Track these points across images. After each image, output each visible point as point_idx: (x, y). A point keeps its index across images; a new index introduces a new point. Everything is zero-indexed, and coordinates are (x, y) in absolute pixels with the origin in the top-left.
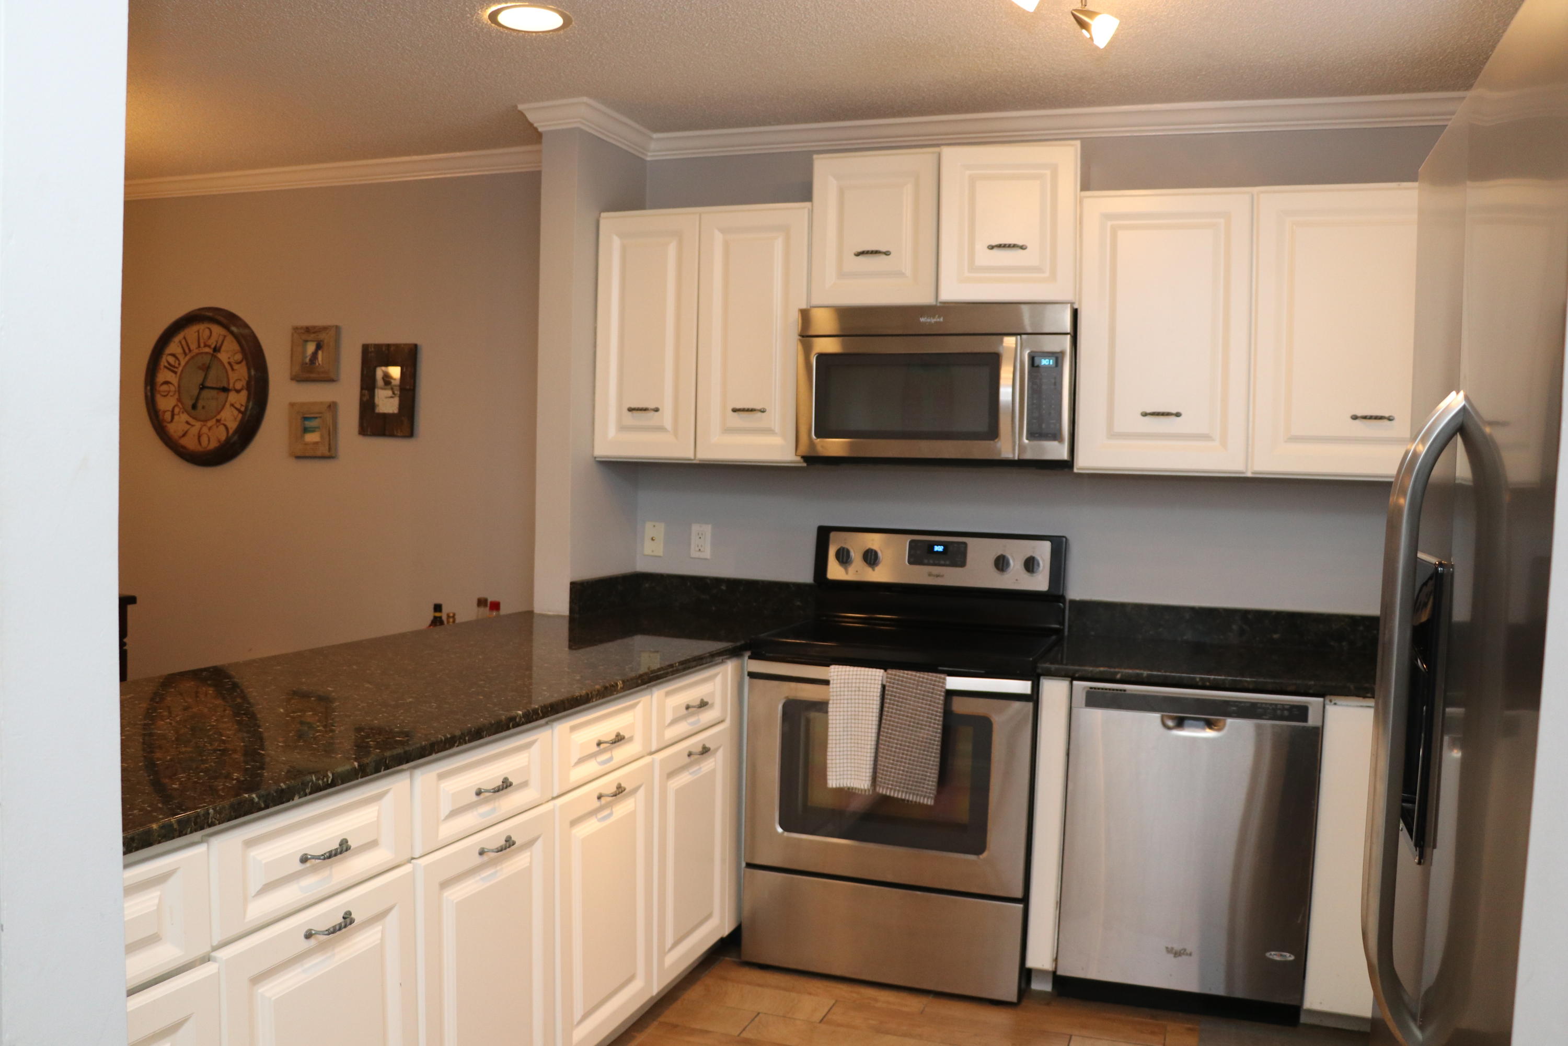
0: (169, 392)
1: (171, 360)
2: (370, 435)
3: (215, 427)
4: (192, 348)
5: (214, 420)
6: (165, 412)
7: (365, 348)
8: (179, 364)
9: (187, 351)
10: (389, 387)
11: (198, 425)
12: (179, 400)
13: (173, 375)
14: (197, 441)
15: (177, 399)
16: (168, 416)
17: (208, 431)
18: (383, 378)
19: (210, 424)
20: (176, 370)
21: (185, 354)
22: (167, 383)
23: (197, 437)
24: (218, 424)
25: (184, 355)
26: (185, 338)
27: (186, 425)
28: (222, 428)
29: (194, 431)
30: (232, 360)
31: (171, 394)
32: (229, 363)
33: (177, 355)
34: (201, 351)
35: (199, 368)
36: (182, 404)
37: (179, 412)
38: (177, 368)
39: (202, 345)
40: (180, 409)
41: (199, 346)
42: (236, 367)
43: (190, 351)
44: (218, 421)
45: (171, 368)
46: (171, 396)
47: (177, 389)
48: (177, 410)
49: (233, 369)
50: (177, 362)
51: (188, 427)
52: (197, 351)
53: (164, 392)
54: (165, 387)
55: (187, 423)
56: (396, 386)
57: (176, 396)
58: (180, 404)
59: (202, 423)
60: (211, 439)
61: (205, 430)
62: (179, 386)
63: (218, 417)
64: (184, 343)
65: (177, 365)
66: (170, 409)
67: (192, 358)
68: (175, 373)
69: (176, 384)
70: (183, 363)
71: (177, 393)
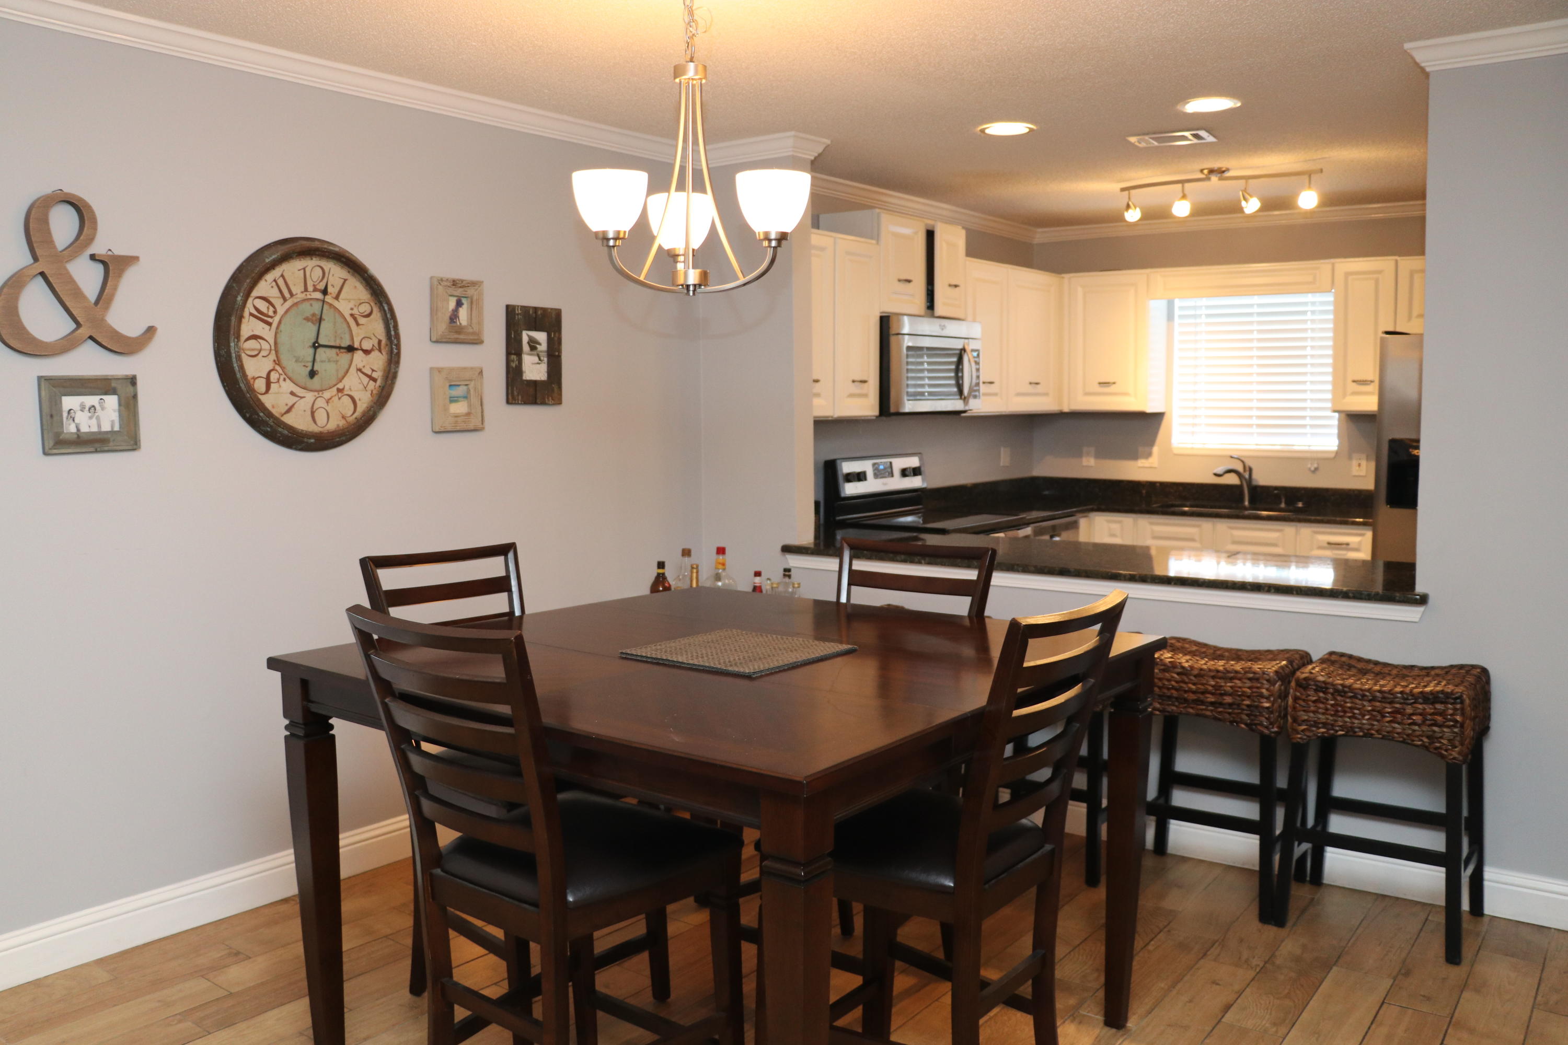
0: (260, 351)
1: (262, 306)
2: (521, 404)
3: (336, 398)
4: (294, 291)
5: (335, 389)
6: (254, 379)
7: (510, 310)
8: (275, 312)
9: (287, 295)
10: (535, 352)
11: (310, 396)
12: (278, 362)
13: (267, 327)
14: (310, 418)
15: (274, 361)
16: (260, 385)
17: (326, 404)
18: (528, 343)
19: (327, 395)
20: (269, 320)
21: (285, 300)
22: (255, 337)
23: (309, 413)
24: (340, 395)
25: (281, 301)
26: (282, 276)
27: (291, 396)
28: (346, 400)
29: (303, 405)
30: (355, 312)
31: (263, 353)
32: (352, 315)
33: (271, 300)
34: (309, 297)
35: (307, 319)
36: (283, 368)
37: (279, 380)
38: (271, 317)
39: (310, 288)
40: (280, 375)
41: (306, 290)
42: (362, 321)
43: (292, 295)
44: (339, 390)
45: (261, 316)
46: (263, 357)
47: (273, 348)
48: (274, 376)
49: (358, 324)
50: (271, 309)
51: (295, 399)
52: (303, 296)
53: (253, 350)
54: (252, 344)
55: (292, 393)
56: (541, 352)
57: (273, 356)
58: (278, 368)
59: (316, 394)
60: (330, 415)
61: (320, 403)
62: (276, 343)
63: (340, 386)
64: (281, 282)
65: (271, 313)
66: (265, 376)
67: (296, 304)
68: (270, 324)
69: (272, 342)
70: (281, 311)
71: (273, 352)
